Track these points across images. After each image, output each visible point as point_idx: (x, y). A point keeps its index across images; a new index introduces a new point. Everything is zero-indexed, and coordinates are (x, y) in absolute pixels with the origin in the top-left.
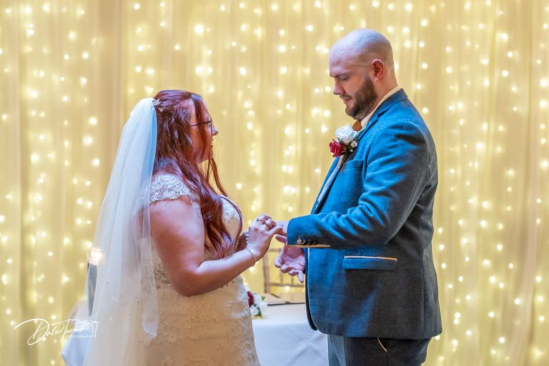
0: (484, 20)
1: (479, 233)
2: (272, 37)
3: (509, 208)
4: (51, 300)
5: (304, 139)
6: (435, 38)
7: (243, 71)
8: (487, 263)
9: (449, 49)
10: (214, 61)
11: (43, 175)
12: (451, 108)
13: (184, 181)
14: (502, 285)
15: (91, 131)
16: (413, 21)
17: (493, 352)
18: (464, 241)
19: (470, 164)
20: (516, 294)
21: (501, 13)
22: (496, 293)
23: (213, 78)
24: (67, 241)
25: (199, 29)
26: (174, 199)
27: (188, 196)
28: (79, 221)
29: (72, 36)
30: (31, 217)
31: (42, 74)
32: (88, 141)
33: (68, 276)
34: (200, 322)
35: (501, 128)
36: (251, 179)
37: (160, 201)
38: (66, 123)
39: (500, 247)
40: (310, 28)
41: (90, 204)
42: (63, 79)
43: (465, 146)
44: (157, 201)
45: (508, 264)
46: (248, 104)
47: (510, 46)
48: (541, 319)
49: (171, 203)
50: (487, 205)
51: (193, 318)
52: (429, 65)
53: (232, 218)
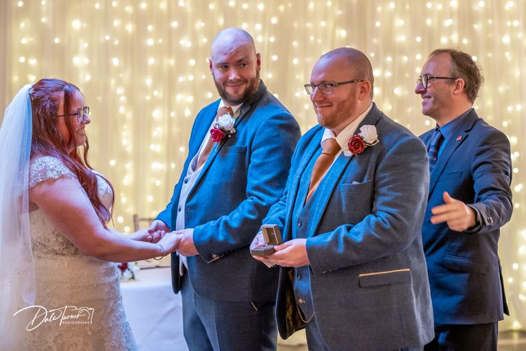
0: (325, 18)
2: (141, 32)
5: (170, 120)
6: (284, 33)
7: (116, 61)
9: (295, 44)
10: (89, 53)
12: (298, 95)
16: (264, 18)
21: (340, 12)
23: (89, 68)
25: (76, 24)
26: (57, 178)
27: (69, 174)
36: (123, 156)
40: (175, 24)
46: (120, 91)
47: (348, 41)
51: (74, 285)
52: (278, 57)
53: (106, 193)
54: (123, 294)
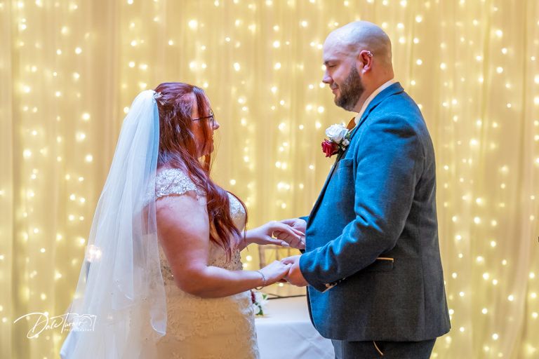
0: (478, 17)
1: (473, 230)
2: (265, 33)
3: (502, 205)
4: (43, 297)
5: (298, 134)
6: (429, 34)
7: (237, 67)
8: (480, 259)
9: (443, 46)
10: (207, 57)
11: (35, 171)
12: (445, 104)
13: (190, 176)
14: (495, 282)
15: (84, 126)
16: (408, 16)
17: (486, 348)
18: (458, 238)
19: (464, 161)
20: (509, 291)
21: (496, 9)
22: (490, 289)
23: (207, 74)
24: (59, 237)
25: (193, 24)
26: (181, 195)
27: (195, 191)
28: (71, 218)
29: (65, 30)
30: (23, 213)
31: (34, 69)
32: (81, 136)
33: (61, 273)
34: (208, 318)
35: (495, 125)
36: (244, 175)
37: (166, 196)
38: (58, 118)
39: (493, 244)
40: (304, 24)
41: (83, 200)
42: (55, 74)
43: (459, 143)
44: (163, 196)
45: (501, 261)
46: (241, 100)
47: (504, 43)
48: (535, 315)
49: (177, 198)
50: (480, 201)
51: (202, 315)
52: (423, 62)
53: (239, 212)
54: (257, 331)
